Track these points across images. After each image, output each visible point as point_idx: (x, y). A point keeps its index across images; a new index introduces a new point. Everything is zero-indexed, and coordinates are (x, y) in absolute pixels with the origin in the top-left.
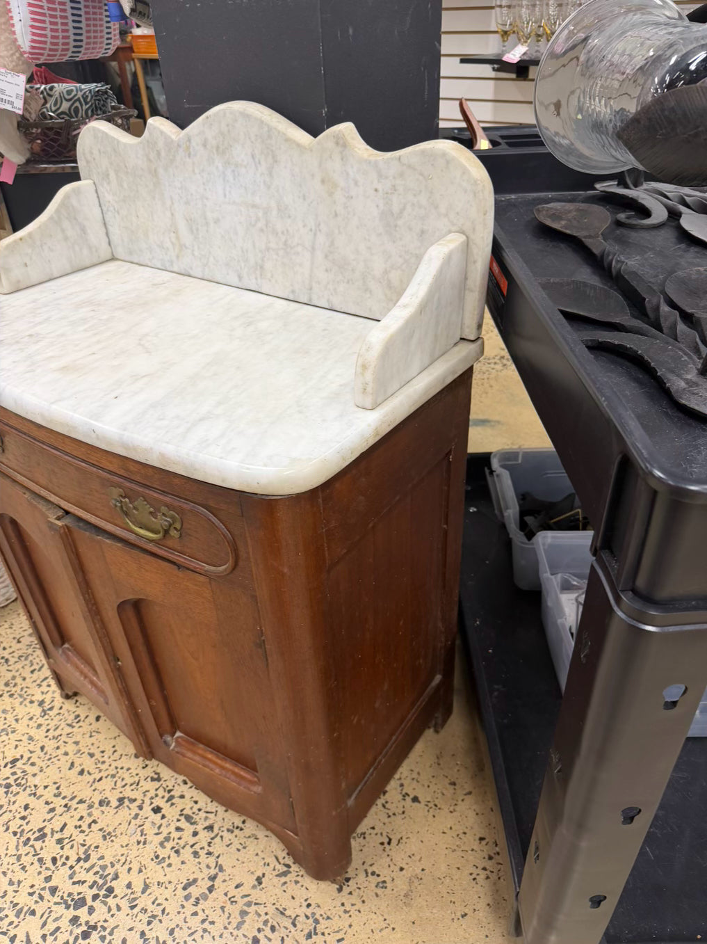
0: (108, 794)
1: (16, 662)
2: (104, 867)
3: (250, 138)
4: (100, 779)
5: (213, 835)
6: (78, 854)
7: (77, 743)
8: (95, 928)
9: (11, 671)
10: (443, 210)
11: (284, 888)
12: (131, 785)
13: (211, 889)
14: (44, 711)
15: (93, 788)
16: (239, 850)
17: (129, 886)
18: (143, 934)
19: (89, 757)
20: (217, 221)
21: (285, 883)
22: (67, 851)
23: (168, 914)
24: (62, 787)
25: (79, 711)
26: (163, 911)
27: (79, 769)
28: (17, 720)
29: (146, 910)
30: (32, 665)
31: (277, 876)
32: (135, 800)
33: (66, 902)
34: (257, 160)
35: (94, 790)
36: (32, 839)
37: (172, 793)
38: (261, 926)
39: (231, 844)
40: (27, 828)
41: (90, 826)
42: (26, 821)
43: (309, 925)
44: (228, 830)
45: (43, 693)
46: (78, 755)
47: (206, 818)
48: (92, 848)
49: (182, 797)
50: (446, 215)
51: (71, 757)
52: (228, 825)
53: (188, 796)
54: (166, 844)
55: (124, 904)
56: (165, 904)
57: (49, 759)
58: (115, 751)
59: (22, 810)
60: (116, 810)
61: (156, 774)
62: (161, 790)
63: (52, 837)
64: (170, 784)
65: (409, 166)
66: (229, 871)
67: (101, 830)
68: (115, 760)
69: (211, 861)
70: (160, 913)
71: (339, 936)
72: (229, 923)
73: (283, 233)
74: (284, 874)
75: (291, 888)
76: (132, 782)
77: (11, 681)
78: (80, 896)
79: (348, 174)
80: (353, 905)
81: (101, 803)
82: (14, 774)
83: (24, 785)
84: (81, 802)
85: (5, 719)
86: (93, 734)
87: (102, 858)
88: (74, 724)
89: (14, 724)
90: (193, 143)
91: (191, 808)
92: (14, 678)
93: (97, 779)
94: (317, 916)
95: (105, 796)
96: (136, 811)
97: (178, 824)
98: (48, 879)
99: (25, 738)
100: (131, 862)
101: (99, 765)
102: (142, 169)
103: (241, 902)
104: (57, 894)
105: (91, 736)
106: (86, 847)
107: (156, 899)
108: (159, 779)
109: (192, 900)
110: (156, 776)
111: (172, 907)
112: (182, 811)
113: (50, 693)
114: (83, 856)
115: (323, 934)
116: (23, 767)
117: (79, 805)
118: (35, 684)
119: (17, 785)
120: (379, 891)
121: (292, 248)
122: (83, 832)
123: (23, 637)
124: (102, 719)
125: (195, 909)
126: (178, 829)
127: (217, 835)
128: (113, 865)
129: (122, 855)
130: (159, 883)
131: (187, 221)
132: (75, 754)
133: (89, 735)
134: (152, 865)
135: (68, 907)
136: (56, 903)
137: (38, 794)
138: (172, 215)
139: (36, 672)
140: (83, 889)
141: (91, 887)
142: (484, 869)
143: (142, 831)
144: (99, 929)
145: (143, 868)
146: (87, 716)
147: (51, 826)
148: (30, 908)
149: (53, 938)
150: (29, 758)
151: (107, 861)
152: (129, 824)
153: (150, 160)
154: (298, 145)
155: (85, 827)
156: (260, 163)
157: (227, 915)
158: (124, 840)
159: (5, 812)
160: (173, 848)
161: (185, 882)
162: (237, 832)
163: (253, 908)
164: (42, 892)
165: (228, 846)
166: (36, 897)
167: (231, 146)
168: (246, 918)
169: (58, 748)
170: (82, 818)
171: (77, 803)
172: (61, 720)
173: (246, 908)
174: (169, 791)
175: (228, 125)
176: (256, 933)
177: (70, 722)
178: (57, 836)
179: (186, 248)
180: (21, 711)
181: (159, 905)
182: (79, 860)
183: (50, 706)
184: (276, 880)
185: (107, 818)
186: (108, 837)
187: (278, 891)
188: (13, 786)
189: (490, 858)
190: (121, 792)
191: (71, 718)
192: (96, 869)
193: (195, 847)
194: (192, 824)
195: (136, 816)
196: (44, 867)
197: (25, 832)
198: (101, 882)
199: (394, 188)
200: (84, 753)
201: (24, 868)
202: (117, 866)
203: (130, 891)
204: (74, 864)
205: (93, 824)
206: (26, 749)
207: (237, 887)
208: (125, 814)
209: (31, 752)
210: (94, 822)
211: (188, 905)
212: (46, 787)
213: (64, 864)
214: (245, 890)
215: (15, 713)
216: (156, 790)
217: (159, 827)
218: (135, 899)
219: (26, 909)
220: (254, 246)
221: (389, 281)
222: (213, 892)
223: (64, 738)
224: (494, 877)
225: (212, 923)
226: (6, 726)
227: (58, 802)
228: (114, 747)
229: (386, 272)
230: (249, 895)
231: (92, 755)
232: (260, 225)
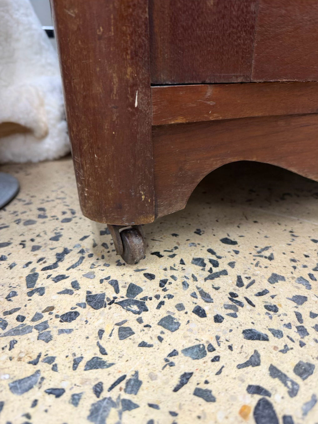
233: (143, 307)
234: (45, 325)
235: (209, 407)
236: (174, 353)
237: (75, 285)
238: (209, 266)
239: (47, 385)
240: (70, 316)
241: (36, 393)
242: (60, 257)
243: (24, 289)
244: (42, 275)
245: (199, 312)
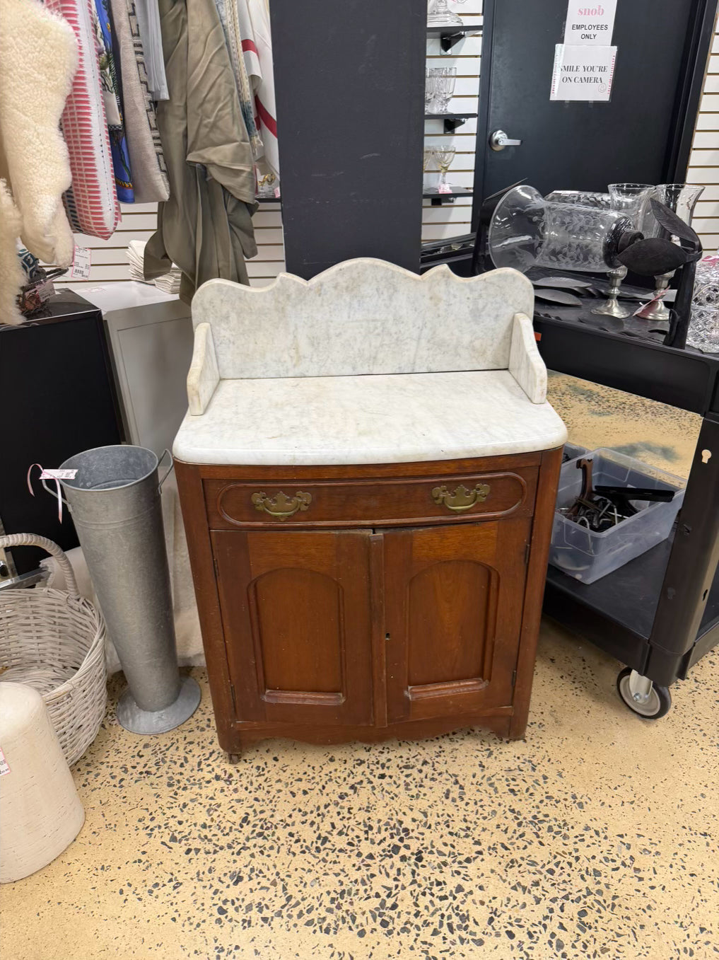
0: (339, 791)
1: (158, 769)
2: (387, 824)
3: (376, 279)
4: (324, 787)
5: (431, 765)
6: (361, 830)
7: (279, 781)
8: (420, 852)
9: (162, 776)
10: (510, 302)
11: (498, 760)
12: (349, 776)
13: (461, 787)
14: (225, 781)
15: (325, 795)
16: (454, 761)
17: (414, 820)
18: (451, 833)
19: (299, 782)
20: (339, 335)
21: (496, 757)
22: (352, 835)
23: (453, 815)
24: (302, 809)
25: (255, 764)
26: (448, 815)
27: (301, 792)
28: (212, 798)
29: (439, 823)
30: (175, 763)
31: (488, 757)
32: (362, 782)
33: (386, 855)
34: (380, 292)
35: (327, 795)
36: (320, 846)
37: (381, 763)
38: (507, 783)
39: (446, 761)
40: (308, 843)
41: (350, 813)
42: (302, 841)
43: (529, 766)
44: (437, 757)
45: (210, 772)
46: (290, 786)
47: (417, 760)
48: (366, 821)
49: (389, 760)
50: (512, 305)
51: (286, 790)
52: (433, 756)
53: (392, 758)
54: (409, 787)
55: (422, 829)
56: (445, 812)
57: (271, 801)
58: (313, 768)
59: (291, 838)
60: (356, 794)
61: (357, 760)
62: (372, 767)
63: (332, 835)
64: (373, 759)
65: (491, 283)
66: (460, 773)
67: (360, 809)
68: (320, 772)
69: (445, 776)
70: (448, 818)
71: (547, 759)
72: (490, 794)
73: (396, 333)
74: (491, 754)
75: (500, 757)
76: (347, 774)
77: (171, 782)
78: (391, 846)
79: (449, 292)
80: (538, 743)
81: (341, 797)
82: (255, 826)
83: (271, 826)
84: (326, 806)
85: (201, 804)
86: (285, 769)
87: (379, 821)
88: (262, 773)
89: (213, 802)
90: (325, 287)
91: (402, 761)
92: (171, 778)
93: (321, 788)
94: (528, 759)
95: (339, 793)
96: (369, 786)
97: (404, 774)
98: (359, 855)
99: (234, 803)
100: (400, 810)
101: (312, 781)
102: (268, 309)
103: (484, 781)
104: (375, 857)
105: (284, 771)
106: (362, 824)
107: (438, 814)
108: (362, 762)
109: (458, 800)
110: (359, 762)
111: (451, 809)
112: (398, 766)
113: (216, 769)
114: (367, 829)
115: (539, 764)
116: (256, 818)
117: (328, 809)
118: (195, 772)
119: (266, 829)
120: (543, 729)
121: (401, 341)
122: (349, 819)
123: (140, 751)
124: (279, 758)
125: (464, 802)
126: (407, 776)
127: (433, 763)
128: (392, 819)
129: (390, 810)
130: (429, 807)
131: (309, 338)
132: (287, 787)
133: (281, 772)
134: (414, 802)
135: (391, 856)
136: (381, 861)
137: (290, 824)
138: (295, 337)
139: (185, 764)
140: (389, 841)
141: (392, 837)
142: (576, 688)
143: (387, 792)
144: (423, 850)
145: (411, 807)
146: (266, 763)
147: (323, 831)
148: (367, 875)
149: (402, 875)
150: (255, 811)
151: (385, 819)
152: (374, 794)
153: (279, 302)
154: (415, 280)
155: (347, 815)
156: (382, 294)
157: (484, 792)
158: (383, 803)
159: (279, 848)
160: (416, 786)
161: (444, 795)
162: (442, 754)
163: (493, 780)
164: (365, 863)
165: (446, 763)
166: (364, 868)
167: (359, 286)
168: (495, 786)
169: (268, 792)
170: (339, 813)
171: (325, 808)
172: (248, 777)
173: (490, 782)
174: (378, 763)
175: (358, 273)
176: (508, 788)
177: (257, 774)
178: (335, 832)
179: (304, 357)
180: (208, 791)
181: (442, 815)
182: (366, 832)
183: (227, 776)
184: (489, 760)
185: (356, 801)
186: (369, 809)
187: (496, 763)
188: (264, 832)
189: (574, 682)
190: (347, 784)
191: (255, 771)
192: (383, 828)
193: (428, 776)
194: (412, 768)
195: (373, 788)
196: (348, 852)
197: (310, 846)
198: (395, 831)
199: (480, 296)
200: (292, 783)
201: (335, 862)
202: (395, 817)
203: (418, 822)
204: (366, 836)
205: (351, 811)
206: (244, 808)
207: (474, 776)
208: (365, 792)
209: (251, 807)
210: (349, 809)
211: (458, 802)
212: (290, 816)
213: (359, 841)
214: (479, 774)
215: (204, 796)
216: (368, 768)
217: (395, 783)
218: (426, 823)
219: (365, 878)
220: (370, 345)
221: (473, 346)
222: (465, 788)
223: (265, 785)
224: (583, 689)
225: (481, 800)
226: (208, 807)
227: (310, 818)
228: (309, 766)
229: (471, 342)
230: (484, 776)
231: (300, 780)
232: (377, 331)
233: (231, 783)
234: (201, 784)
235: (234, 815)
236: (232, 800)
237: (213, 770)
238: (261, 770)
239: (199, 801)
240: (208, 782)
241: (196, 803)
242: (211, 754)
243: (196, 768)
244: (203, 762)
245: (246, 789)
